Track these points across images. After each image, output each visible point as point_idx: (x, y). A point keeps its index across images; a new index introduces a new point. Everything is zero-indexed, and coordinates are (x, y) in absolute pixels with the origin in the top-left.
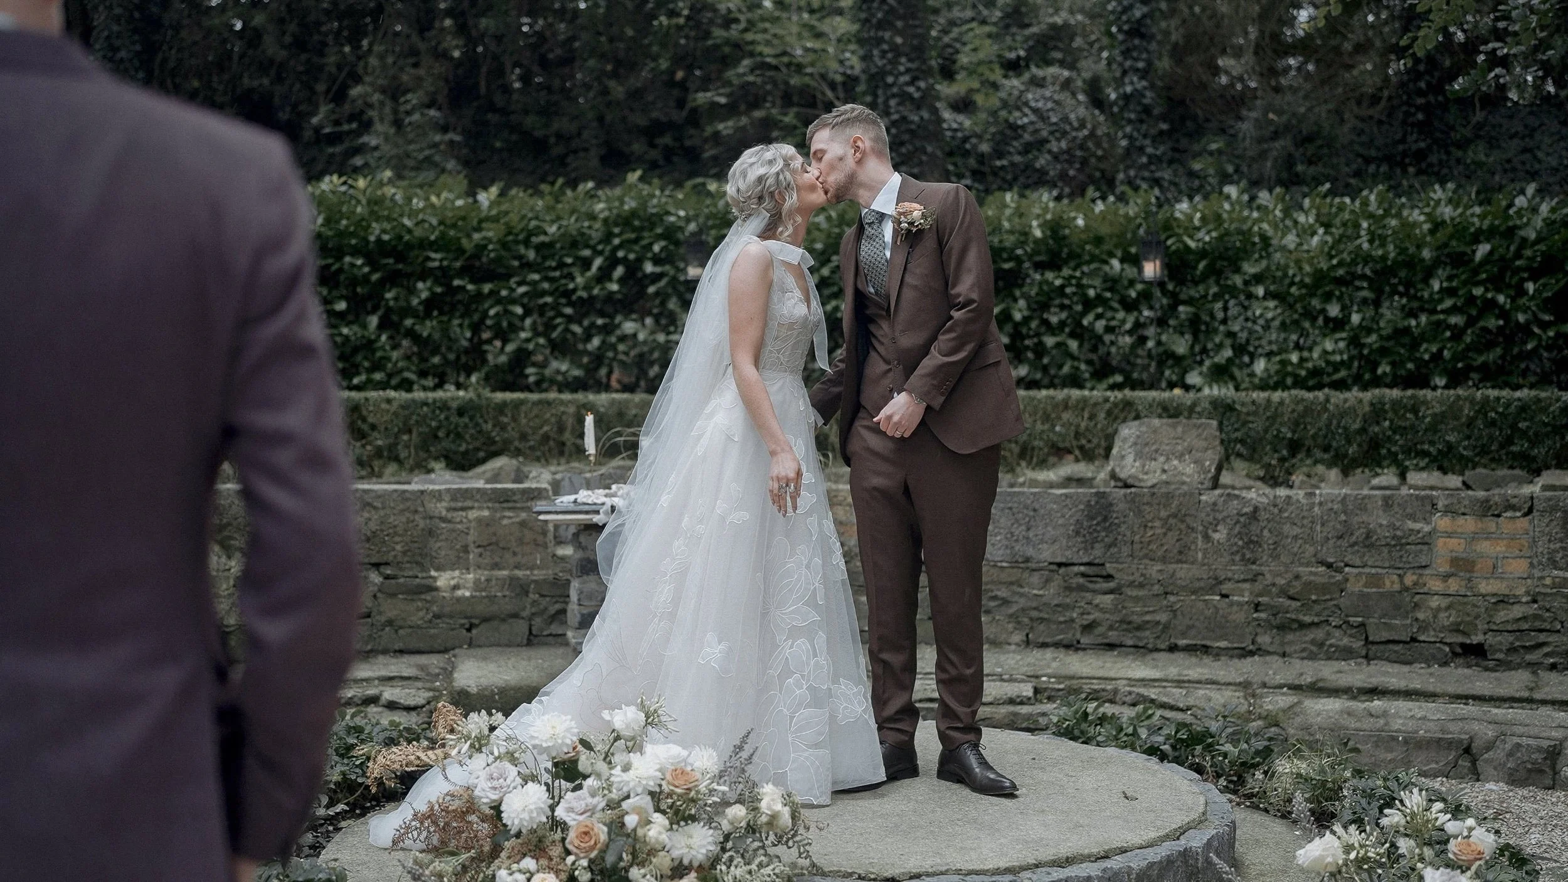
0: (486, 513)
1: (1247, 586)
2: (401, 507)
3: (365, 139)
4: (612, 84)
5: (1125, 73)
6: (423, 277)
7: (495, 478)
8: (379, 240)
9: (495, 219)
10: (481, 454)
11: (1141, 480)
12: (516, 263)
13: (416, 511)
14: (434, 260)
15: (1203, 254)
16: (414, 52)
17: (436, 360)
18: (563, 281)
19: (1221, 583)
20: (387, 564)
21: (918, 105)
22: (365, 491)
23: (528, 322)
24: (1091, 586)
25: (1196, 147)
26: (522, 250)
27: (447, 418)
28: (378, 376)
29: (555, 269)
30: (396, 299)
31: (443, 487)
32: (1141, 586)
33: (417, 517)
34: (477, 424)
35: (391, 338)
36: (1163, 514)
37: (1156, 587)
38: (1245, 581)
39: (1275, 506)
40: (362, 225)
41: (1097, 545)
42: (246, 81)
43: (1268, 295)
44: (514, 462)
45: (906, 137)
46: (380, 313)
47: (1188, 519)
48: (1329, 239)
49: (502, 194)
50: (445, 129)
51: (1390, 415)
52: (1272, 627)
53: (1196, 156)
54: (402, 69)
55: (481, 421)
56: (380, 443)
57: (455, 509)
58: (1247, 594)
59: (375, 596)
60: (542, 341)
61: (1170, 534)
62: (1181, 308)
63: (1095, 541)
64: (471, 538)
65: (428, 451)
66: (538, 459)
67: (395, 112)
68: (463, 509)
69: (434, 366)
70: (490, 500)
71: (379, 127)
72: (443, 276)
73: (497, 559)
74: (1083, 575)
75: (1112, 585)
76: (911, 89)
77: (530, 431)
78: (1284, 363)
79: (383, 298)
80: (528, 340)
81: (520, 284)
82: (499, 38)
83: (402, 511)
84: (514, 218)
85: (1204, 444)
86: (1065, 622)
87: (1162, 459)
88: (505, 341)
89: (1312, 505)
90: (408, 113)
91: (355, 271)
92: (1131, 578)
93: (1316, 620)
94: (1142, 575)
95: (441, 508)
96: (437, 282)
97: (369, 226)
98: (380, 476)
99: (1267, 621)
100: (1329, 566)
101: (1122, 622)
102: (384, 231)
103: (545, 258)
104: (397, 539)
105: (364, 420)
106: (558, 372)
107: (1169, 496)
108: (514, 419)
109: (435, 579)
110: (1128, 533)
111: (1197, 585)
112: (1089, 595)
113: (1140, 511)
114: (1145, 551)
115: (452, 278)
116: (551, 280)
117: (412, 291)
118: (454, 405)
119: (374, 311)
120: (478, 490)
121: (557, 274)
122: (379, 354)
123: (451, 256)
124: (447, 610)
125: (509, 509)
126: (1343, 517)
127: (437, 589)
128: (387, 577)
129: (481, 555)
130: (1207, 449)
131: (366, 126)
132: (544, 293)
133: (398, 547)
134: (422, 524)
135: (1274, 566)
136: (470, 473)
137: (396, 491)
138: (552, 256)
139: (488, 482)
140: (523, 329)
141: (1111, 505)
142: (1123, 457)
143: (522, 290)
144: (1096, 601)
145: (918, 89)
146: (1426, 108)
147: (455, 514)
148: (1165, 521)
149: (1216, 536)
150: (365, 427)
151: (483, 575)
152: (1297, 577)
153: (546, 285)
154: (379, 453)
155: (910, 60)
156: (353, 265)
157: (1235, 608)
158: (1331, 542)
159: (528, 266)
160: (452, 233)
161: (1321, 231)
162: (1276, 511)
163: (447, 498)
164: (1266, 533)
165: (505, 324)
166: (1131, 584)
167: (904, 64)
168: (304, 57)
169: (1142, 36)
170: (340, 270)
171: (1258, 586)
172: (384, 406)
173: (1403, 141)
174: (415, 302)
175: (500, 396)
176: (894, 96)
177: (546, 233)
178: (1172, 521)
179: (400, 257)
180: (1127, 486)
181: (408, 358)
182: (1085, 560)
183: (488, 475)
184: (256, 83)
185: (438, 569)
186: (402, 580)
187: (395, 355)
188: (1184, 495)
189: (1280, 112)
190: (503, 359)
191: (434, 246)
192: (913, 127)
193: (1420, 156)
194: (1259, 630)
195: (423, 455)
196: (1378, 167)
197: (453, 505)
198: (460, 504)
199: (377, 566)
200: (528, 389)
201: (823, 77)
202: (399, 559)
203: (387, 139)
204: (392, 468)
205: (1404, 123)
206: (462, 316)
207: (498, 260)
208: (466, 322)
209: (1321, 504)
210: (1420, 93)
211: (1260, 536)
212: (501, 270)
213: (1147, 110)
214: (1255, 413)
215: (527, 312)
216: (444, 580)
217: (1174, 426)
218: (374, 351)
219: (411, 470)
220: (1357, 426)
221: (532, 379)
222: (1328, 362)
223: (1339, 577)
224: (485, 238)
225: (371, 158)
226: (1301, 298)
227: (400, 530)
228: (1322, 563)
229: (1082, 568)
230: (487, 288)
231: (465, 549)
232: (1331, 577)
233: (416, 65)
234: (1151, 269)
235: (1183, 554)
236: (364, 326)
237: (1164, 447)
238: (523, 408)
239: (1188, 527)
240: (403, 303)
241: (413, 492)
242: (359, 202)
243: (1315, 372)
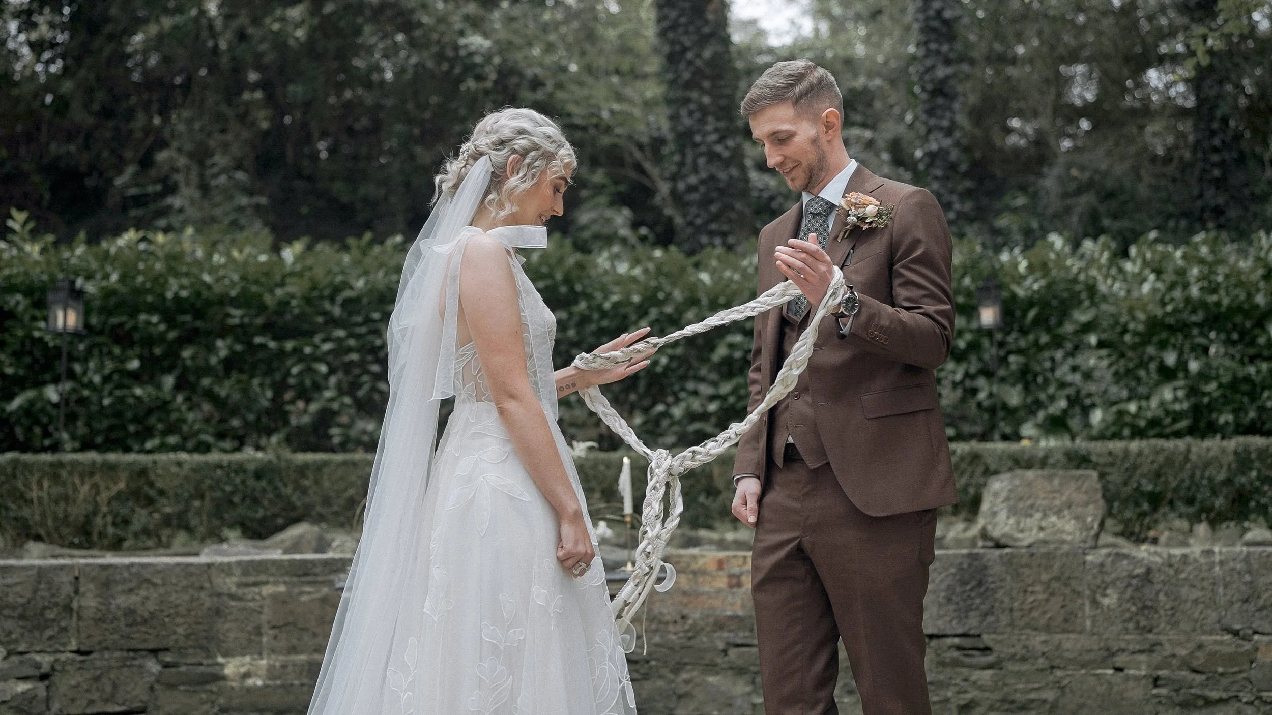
0: (282, 589)
1: (1143, 657)
2: (185, 583)
3: (170, 200)
4: (418, 150)
5: (929, 131)
6: (223, 333)
7: (295, 547)
8: (176, 297)
9: (300, 275)
10: (280, 521)
11: (1016, 540)
12: (320, 320)
13: (202, 588)
14: (234, 317)
15: (1030, 303)
16: (219, 117)
17: (235, 422)
18: (370, 338)
19: (1113, 655)
20: (167, 650)
21: (726, 163)
22: (143, 566)
23: (333, 380)
24: (967, 660)
25: (998, 205)
26: (327, 306)
27: (243, 482)
28: (172, 440)
29: (361, 325)
30: (193, 358)
31: (233, 559)
32: (1024, 659)
33: (203, 595)
34: (276, 488)
35: (187, 399)
36: (1045, 577)
37: (1041, 660)
38: (1141, 652)
39: (1170, 566)
40: (159, 281)
41: (972, 614)
42: (53, 147)
43: (1101, 345)
44: (316, 529)
45: (715, 195)
46: (176, 372)
47: (1073, 582)
48: (1160, 285)
49: (309, 248)
50: (250, 193)
51: (1257, 464)
52: (1175, 705)
53: (998, 213)
54: (209, 135)
55: (279, 484)
56: (168, 510)
57: (247, 585)
58: (1144, 667)
59: (152, 688)
60: (347, 400)
61: (1053, 600)
62: (1012, 358)
63: (969, 609)
64: (264, 618)
65: (222, 518)
66: (342, 525)
67: (202, 176)
68: (256, 584)
69: (233, 428)
70: (287, 573)
71: (185, 191)
72: (243, 333)
73: (294, 642)
74: (959, 648)
75: (990, 658)
76: (719, 148)
77: (333, 494)
78: (1121, 414)
79: (178, 356)
80: (332, 400)
81: (324, 341)
82: (307, 105)
83: (185, 588)
84: (319, 273)
85: (1084, 497)
86: (940, 702)
87: (1038, 515)
88: (308, 401)
89: (1212, 566)
90: (215, 176)
91: (152, 329)
92: (1012, 651)
93: (1224, 695)
94: (1025, 647)
95: (230, 583)
96: (237, 340)
97: (166, 281)
98: (168, 546)
99: (1169, 697)
100: (1236, 633)
101: (1003, 701)
102: (182, 287)
103: (350, 314)
104: (179, 620)
105: (151, 484)
106: (364, 432)
107: (1049, 556)
108: (317, 482)
109: (222, 666)
110: (1007, 600)
111: (1087, 657)
112: (965, 671)
113: (1018, 575)
114: (1026, 620)
115: (253, 335)
116: (358, 337)
117: (211, 349)
118: (251, 467)
119: (169, 370)
120: (274, 562)
121: (363, 330)
122: (174, 416)
123: (253, 312)
124: (235, 702)
125: (310, 583)
126: (1247, 578)
127: (224, 678)
128: (166, 665)
129: (275, 637)
130: (1087, 504)
131: (171, 189)
132: (350, 350)
133: (180, 630)
134: (208, 603)
135: (1173, 634)
136: (268, 542)
137: (178, 565)
138: (358, 313)
139: (286, 551)
140: (327, 388)
141: (986, 568)
142: (994, 514)
143: (327, 347)
144: (974, 678)
145: (727, 148)
146: (1222, 164)
147: (246, 590)
148: (1047, 585)
149: (1106, 601)
150: (152, 493)
151: (278, 660)
152: (1200, 647)
153: (352, 342)
154: (167, 521)
155: (718, 119)
156: (148, 323)
157: (1131, 684)
158: (1237, 606)
159: (333, 322)
160: (254, 289)
161: (1152, 277)
162: (1171, 572)
163: (238, 571)
164: (1161, 597)
165: (308, 383)
166: (1012, 657)
167: (711, 124)
168: (111, 124)
169: (945, 95)
170: (135, 328)
171: (1156, 658)
172: (174, 469)
173: (1201, 196)
174: (213, 360)
175: (302, 457)
176: (702, 154)
177: (351, 288)
178: (1055, 585)
179: (199, 314)
180: (998, 545)
181: (207, 420)
182: (960, 631)
183: (288, 544)
184: (62, 150)
185: (225, 655)
186: (183, 669)
187: (191, 416)
188: (1067, 554)
189: (1082, 168)
190: (306, 419)
191: (235, 302)
192: (721, 185)
193: (1218, 212)
194: (1160, 708)
195: (216, 522)
196: (1177, 222)
197: (244, 580)
198: (252, 579)
199: (154, 652)
200: (333, 450)
201: (630, 138)
202: (181, 644)
203: (193, 202)
204: (181, 537)
205: (1200, 180)
206: (265, 374)
207: (301, 317)
208: (268, 381)
209: (1221, 563)
210: (1216, 150)
211: (1155, 600)
212: (306, 327)
213: (953, 167)
214: (1112, 465)
215: (332, 371)
216: (232, 667)
217: (1050, 478)
218: (168, 412)
219: (203, 540)
220: (1222, 476)
221: (336, 440)
222: (1167, 413)
223: (1247, 646)
224: (288, 294)
225: (175, 220)
226: (1133, 347)
227: (182, 610)
228: (1228, 630)
229: (956, 640)
230: (289, 345)
231: (258, 631)
232: (1238, 646)
233: (224, 131)
234: (988, 316)
235: (1069, 623)
236: (159, 387)
237: (1039, 502)
238: (326, 470)
239: (1073, 591)
240: (200, 362)
241: (199, 566)
242: (157, 258)
243: (1154, 423)
